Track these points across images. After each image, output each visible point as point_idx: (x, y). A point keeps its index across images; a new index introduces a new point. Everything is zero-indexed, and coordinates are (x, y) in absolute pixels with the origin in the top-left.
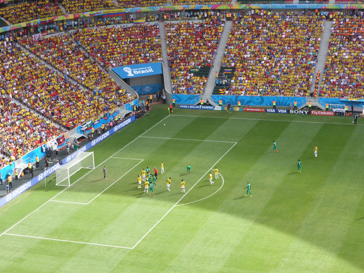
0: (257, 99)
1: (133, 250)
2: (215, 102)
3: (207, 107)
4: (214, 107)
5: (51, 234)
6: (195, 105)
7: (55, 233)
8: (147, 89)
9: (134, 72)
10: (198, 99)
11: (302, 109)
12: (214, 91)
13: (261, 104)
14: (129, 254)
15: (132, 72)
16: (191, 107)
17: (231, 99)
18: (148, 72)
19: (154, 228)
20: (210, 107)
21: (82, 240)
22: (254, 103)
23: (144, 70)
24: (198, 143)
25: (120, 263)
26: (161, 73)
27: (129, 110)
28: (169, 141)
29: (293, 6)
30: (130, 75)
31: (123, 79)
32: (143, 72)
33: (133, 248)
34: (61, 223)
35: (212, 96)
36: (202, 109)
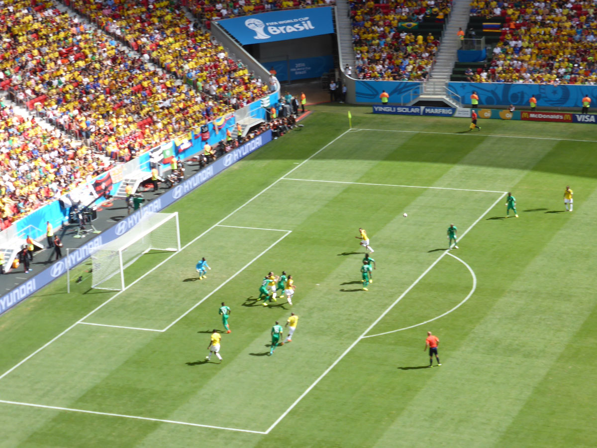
0: (555, 92)
1: (266, 438)
2: (456, 99)
3: (437, 111)
4: (454, 110)
5: (82, 400)
6: (410, 105)
7: (90, 397)
8: (300, 69)
9: (270, 29)
10: (415, 92)
12: (454, 72)
13: (563, 103)
14: (259, 446)
15: (266, 31)
16: (400, 110)
17: (493, 92)
18: (302, 28)
19: (315, 387)
20: (444, 111)
21: (150, 413)
22: (546, 101)
23: (292, 24)
24: (416, 194)
26: (332, 32)
27: (258, 116)
28: (348, 189)
30: (261, 36)
31: (245, 47)
32: (290, 29)
33: (267, 432)
34: (104, 375)
35: (449, 85)
36: (425, 114)
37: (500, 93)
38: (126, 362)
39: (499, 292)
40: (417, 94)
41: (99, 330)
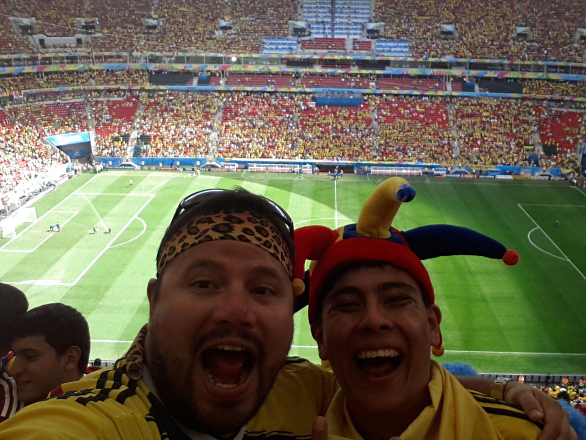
1: (74, 286)
2: (135, 163)
3: (129, 167)
4: (135, 167)
6: (119, 166)
8: (76, 154)
11: (204, 167)
12: (134, 154)
14: (71, 289)
16: (116, 167)
18: (78, 140)
20: (131, 167)
24: (123, 197)
25: (64, 297)
26: (89, 141)
28: (99, 196)
29: (193, 88)
31: (57, 147)
32: (73, 140)
33: (74, 284)
34: (10, 269)
35: (133, 159)
36: (124, 169)
37: (150, 161)
38: (18, 264)
39: (153, 229)
40: (121, 161)
41: (7, 253)
